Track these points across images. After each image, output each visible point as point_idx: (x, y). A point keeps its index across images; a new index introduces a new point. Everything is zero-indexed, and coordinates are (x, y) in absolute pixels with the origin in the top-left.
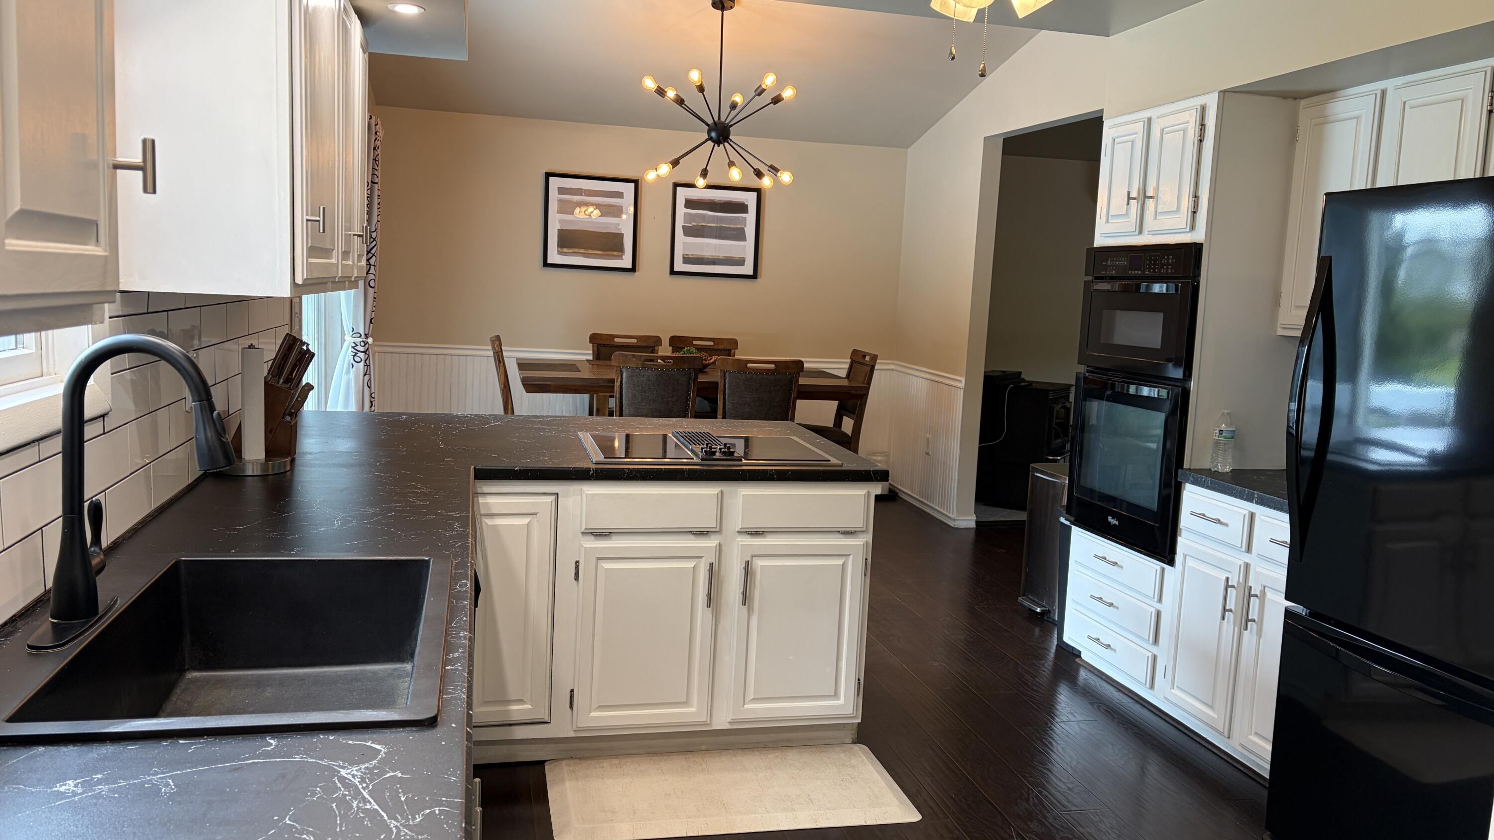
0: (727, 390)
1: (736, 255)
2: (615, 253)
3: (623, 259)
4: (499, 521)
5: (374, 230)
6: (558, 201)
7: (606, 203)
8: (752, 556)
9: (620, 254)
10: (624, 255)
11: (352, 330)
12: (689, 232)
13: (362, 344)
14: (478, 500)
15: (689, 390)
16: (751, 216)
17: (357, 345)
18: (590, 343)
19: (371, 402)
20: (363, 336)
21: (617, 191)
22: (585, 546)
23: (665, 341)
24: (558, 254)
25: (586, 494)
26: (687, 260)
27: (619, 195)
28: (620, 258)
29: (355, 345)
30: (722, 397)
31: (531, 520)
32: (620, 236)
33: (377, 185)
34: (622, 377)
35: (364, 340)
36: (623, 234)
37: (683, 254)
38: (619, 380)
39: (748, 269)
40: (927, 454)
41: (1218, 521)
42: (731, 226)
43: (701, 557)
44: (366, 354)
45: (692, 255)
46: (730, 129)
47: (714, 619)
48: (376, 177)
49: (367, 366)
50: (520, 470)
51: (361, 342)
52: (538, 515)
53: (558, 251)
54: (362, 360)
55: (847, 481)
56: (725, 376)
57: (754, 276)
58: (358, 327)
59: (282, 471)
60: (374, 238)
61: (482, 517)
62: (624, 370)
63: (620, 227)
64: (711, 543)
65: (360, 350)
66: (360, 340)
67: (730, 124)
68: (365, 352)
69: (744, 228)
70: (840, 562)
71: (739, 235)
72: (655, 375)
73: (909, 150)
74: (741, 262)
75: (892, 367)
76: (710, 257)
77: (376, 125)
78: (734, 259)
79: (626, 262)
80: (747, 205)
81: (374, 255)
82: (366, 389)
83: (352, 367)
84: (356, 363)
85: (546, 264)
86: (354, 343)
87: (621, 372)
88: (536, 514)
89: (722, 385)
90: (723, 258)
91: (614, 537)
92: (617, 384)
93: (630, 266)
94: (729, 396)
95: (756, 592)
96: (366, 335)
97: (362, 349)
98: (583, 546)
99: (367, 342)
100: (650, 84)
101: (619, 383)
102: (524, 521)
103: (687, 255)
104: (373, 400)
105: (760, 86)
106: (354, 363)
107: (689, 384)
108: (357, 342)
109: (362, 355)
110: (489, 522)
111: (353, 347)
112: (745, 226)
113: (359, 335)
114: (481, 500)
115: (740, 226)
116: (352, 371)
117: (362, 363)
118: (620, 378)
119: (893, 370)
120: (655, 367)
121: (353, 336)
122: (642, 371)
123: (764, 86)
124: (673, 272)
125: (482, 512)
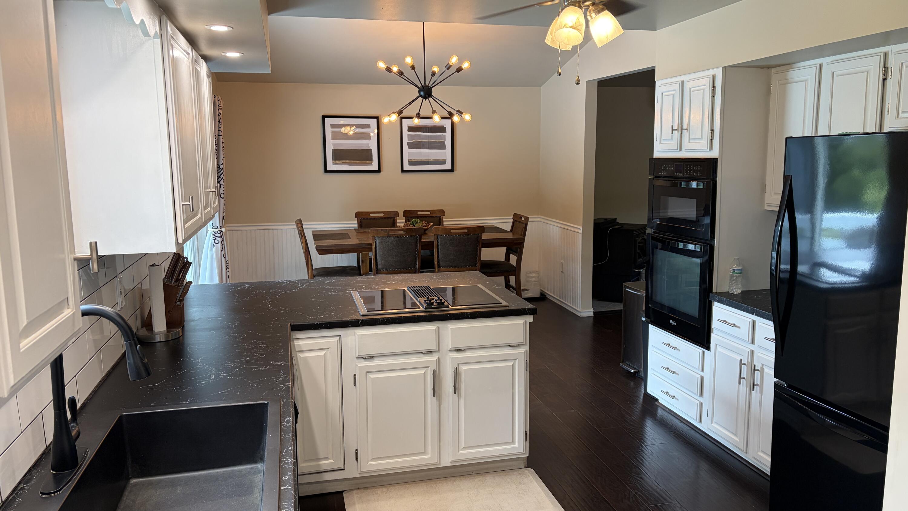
0: (439, 247)
1: (441, 158)
2: (368, 162)
4: (307, 355)
5: (222, 164)
6: (331, 132)
7: (360, 132)
8: (458, 364)
9: (370, 162)
10: (373, 162)
11: (212, 224)
12: (411, 146)
13: (219, 232)
14: (294, 343)
15: (416, 248)
16: (448, 134)
17: (216, 233)
18: (356, 217)
19: (227, 266)
20: (219, 227)
21: (366, 124)
22: (359, 365)
23: (401, 214)
24: (333, 164)
25: (358, 335)
26: (411, 163)
27: (368, 126)
28: (371, 164)
29: (214, 233)
30: (437, 251)
31: (326, 352)
32: (369, 152)
33: (221, 137)
34: (376, 243)
35: (220, 230)
36: (372, 150)
37: (409, 160)
38: (374, 245)
39: (448, 166)
40: (562, 272)
41: (734, 325)
42: (436, 141)
43: (428, 367)
44: (221, 238)
45: (414, 160)
46: (432, 89)
47: (438, 403)
48: (220, 132)
49: (223, 245)
50: (318, 324)
51: (218, 231)
52: (330, 349)
53: (333, 162)
55: (513, 316)
56: (437, 238)
57: (452, 170)
58: (216, 223)
59: (178, 337)
60: (222, 168)
61: (297, 352)
62: (377, 238)
63: (369, 146)
64: (434, 358)
65: (218, 236)
66: (217, 230)
67: (432, 87)
68: (221, 237)
69: (444, 142)
70: (510, 364)
71: (442, 146)
72: (395, 240)
73: (541, 87)
74: (444, 162)
75: (539, 219)
76: (425, 160)
77: (218, 101)
78: (440, 160)
79: (375, 167)
80: (446, 127)
81: (222, 179)
82: (223, 259)
83: (214, 247)
84: (216, 244)
85: (326, 171)
86: (214, 232)
87: (375, 240)
88: (328, 348)
89: (436, 243)
90: (433, 160)
91: (376, 359)
92: (373, 247)
93: (377, 169)
94: (440, 249)
95: (462, 385)
96: (220, 226)
97: (219, 235)
98: (358, 365)
99: (222, 231)
100: (382, 65)
101: (374, 247)
102: (322, 353)
103: (411, 160)
104: (227, 265)
105: (449, 63)
106: (215, 244)
107: (416, 244)
108: (216, 231)
109: (219, 239)
110: (301, 355)
111: (213, 235)
112: (445, 140)
113: (217, 227)
114: (296, 343)
115: (442, 141)
116: (214, 249)
117: (220, 244)
118: (374, 243)
119: (539, 221)
120: (395, 236)
121: (213, 228)
122: (387, 238)
123: (451, 64)
124: (403, 171)
125: (297, 350)
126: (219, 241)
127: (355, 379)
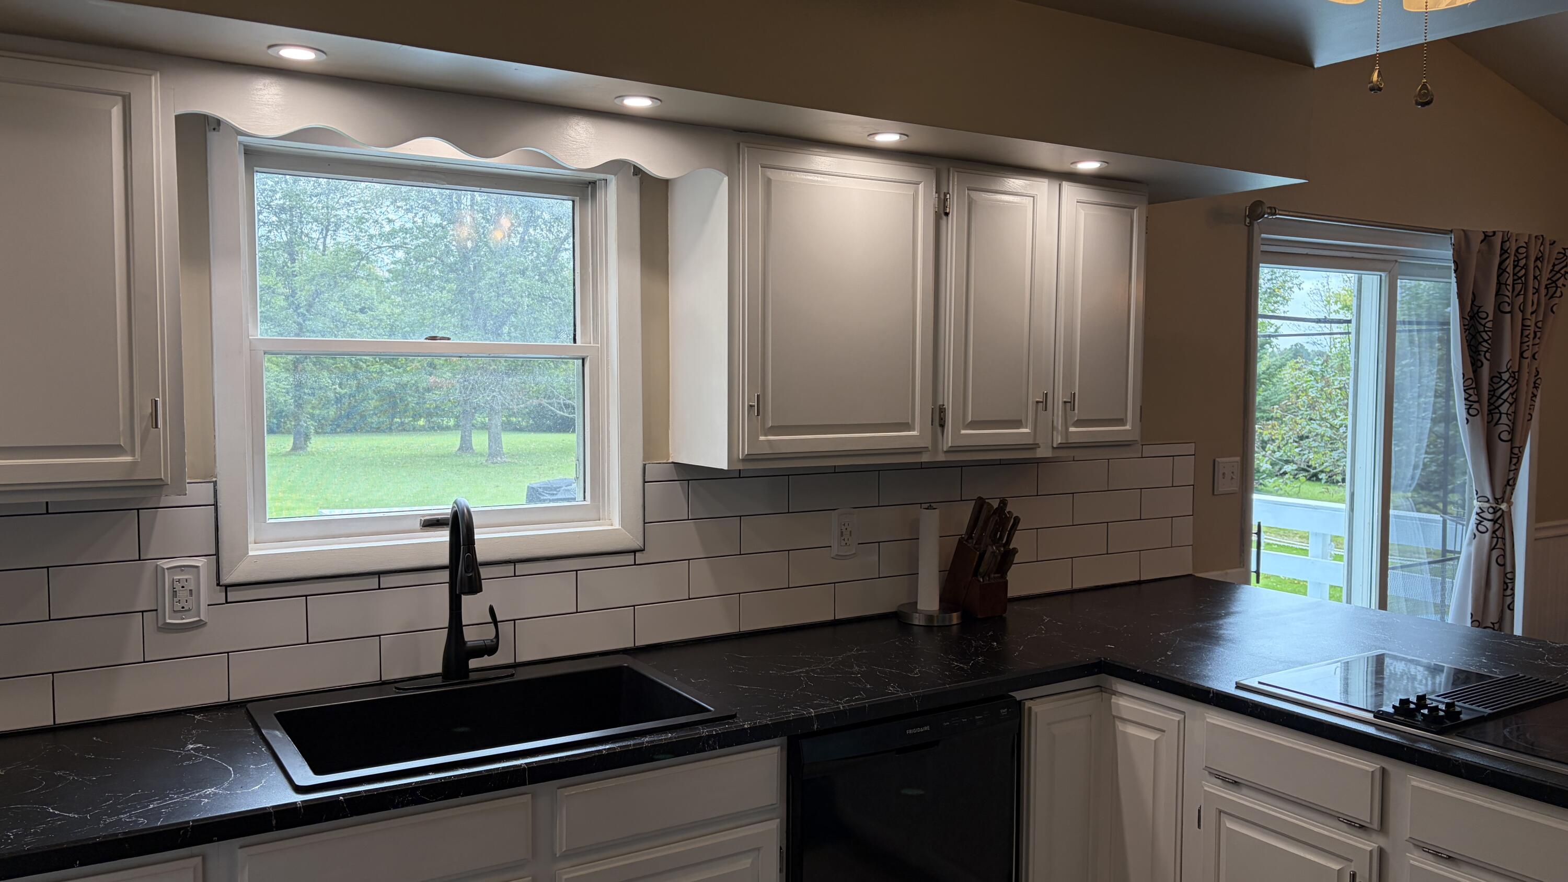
4: (1131, 730)
13: (1491, 510)
20: (1491, 501)
25: (1207, 722)
29: (1481, 511)
31: (1160, 737)
35: (1494, 505)
49: (1498, 538)
50: (1142, 672)
51: (1489, 508)
52: (1166, 732)
54: (1487, 530)
58: (1483, 490)
61: (1116, 719)
64: (1367, 844)
65: (1487, 518)
66: (1487, 505)
68: (1494, 521)
83: (1474, 538)
84: (1479, 533)
86: (1480, 508)
96: (1496, 499)
97: (1490, 517)
98: (1207, 789)
99: (1500, 509)
102: (1153, 736)
104: (1508, 581)
108: (1485, 508)
109: (1488, 524)
110: (1120, 726)
111: (1477, 514)
113: (1486, 500)
114: (1114, 699)
116: (1474, 542)
117: (1487, 536)
121: (1479, 499)
127: (1199, 811)
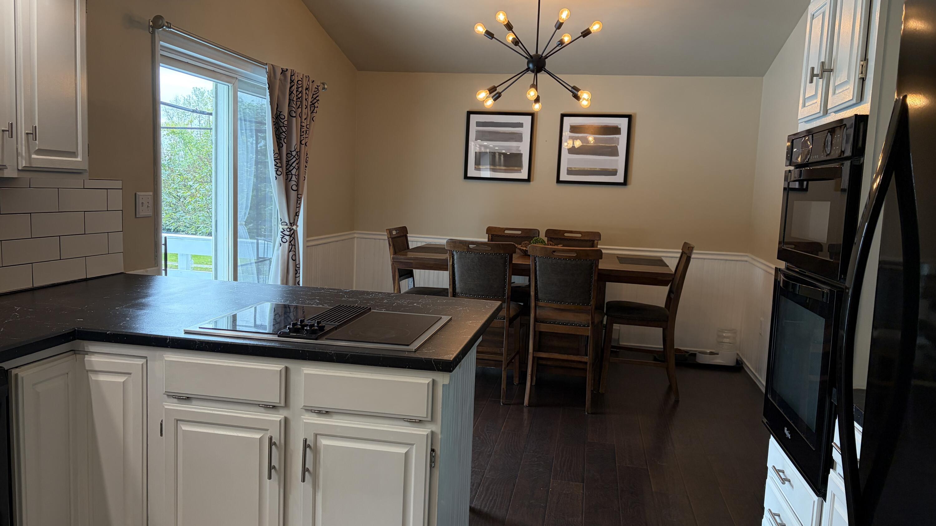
0: (538, 272)
1: (609, 167)
2: (516, 168)
3: (521, 172)
4: (102, 378)
5: (294, 150)
6: (476, 131)
7: (510, 132)
8: (316, 435)
9: (519, 168)
10: (522, 169)
11: (280, 220)
12: (573, 151)
14: (84, 358)
15: (506, 271)
16: (623, 138)
19: (296, 270)
21: (518, 122)
22: (166, 407)
24: (475, 170)
25: (165, 360)
26: (570, 172)
27: (520, 125)
28: (520, 171)
30: (534, 278)
31: (127, 378)
32: (519, 156)
33: (295, 118)
34: (453, 259)
35: (290, 227)
36: (522, 154)
37: (567, 168)
38: (451, 261)
39: (620, 178)
42: (606, 145)
43: (267, 430)
44: (291, 236)
45: (575, 168)
48: (294, 112)
49: (292, 245)
50: (111, 333)
51: (287, 228)
52: (132, 374)
53: (475, 167)
54: (287, 241)
56: (535, 260)
57: (625, 183)
58: (284, 219)
60: (294, 155)
61: (89, 372)
62: (455, 253)
63: (520, 149)
64: (277, 417)
65: (287, 234)
69: (617, 146)
70: (403, 450)
71: (614, 152)
72: (477, 257)
73: (764, 77)
74: (614, 173)
75: (746, 259)
76: (589, 169)
77: (291, 76)
78: (608, 170)
79: (524, 174)
80: (620, 128)
81: (294, 167)
85: (466, 177)
87: (453, 254)
88: (130, 374)
89: (534, 268)
90: (600, 170)
91: (194, 402)
92: (450, 263)
93: (526, 177)
94: (539, 277)
95: (320, 469)
96: (291, 223)
98: (164, 407)
101: (451, 263)
102: (121, 379)
103: (570, 168)
106: (282, 243)
107: (505, 266)
108: (284, 228)
109: (287, 238)
110: (93, 377)
112: (618, 145)
113: (286, 224)
114: (87, 358)
115: (614, 145)
116: (280, 248)
117: (287, 244)
118: (451, 259)
119: (746, 261)
120: (477, 251)
121: (282, 224)
122: (467, 254)
124: (558, 181)
125: (87, 368)
126: (287, 240)
127: (161, 425)
